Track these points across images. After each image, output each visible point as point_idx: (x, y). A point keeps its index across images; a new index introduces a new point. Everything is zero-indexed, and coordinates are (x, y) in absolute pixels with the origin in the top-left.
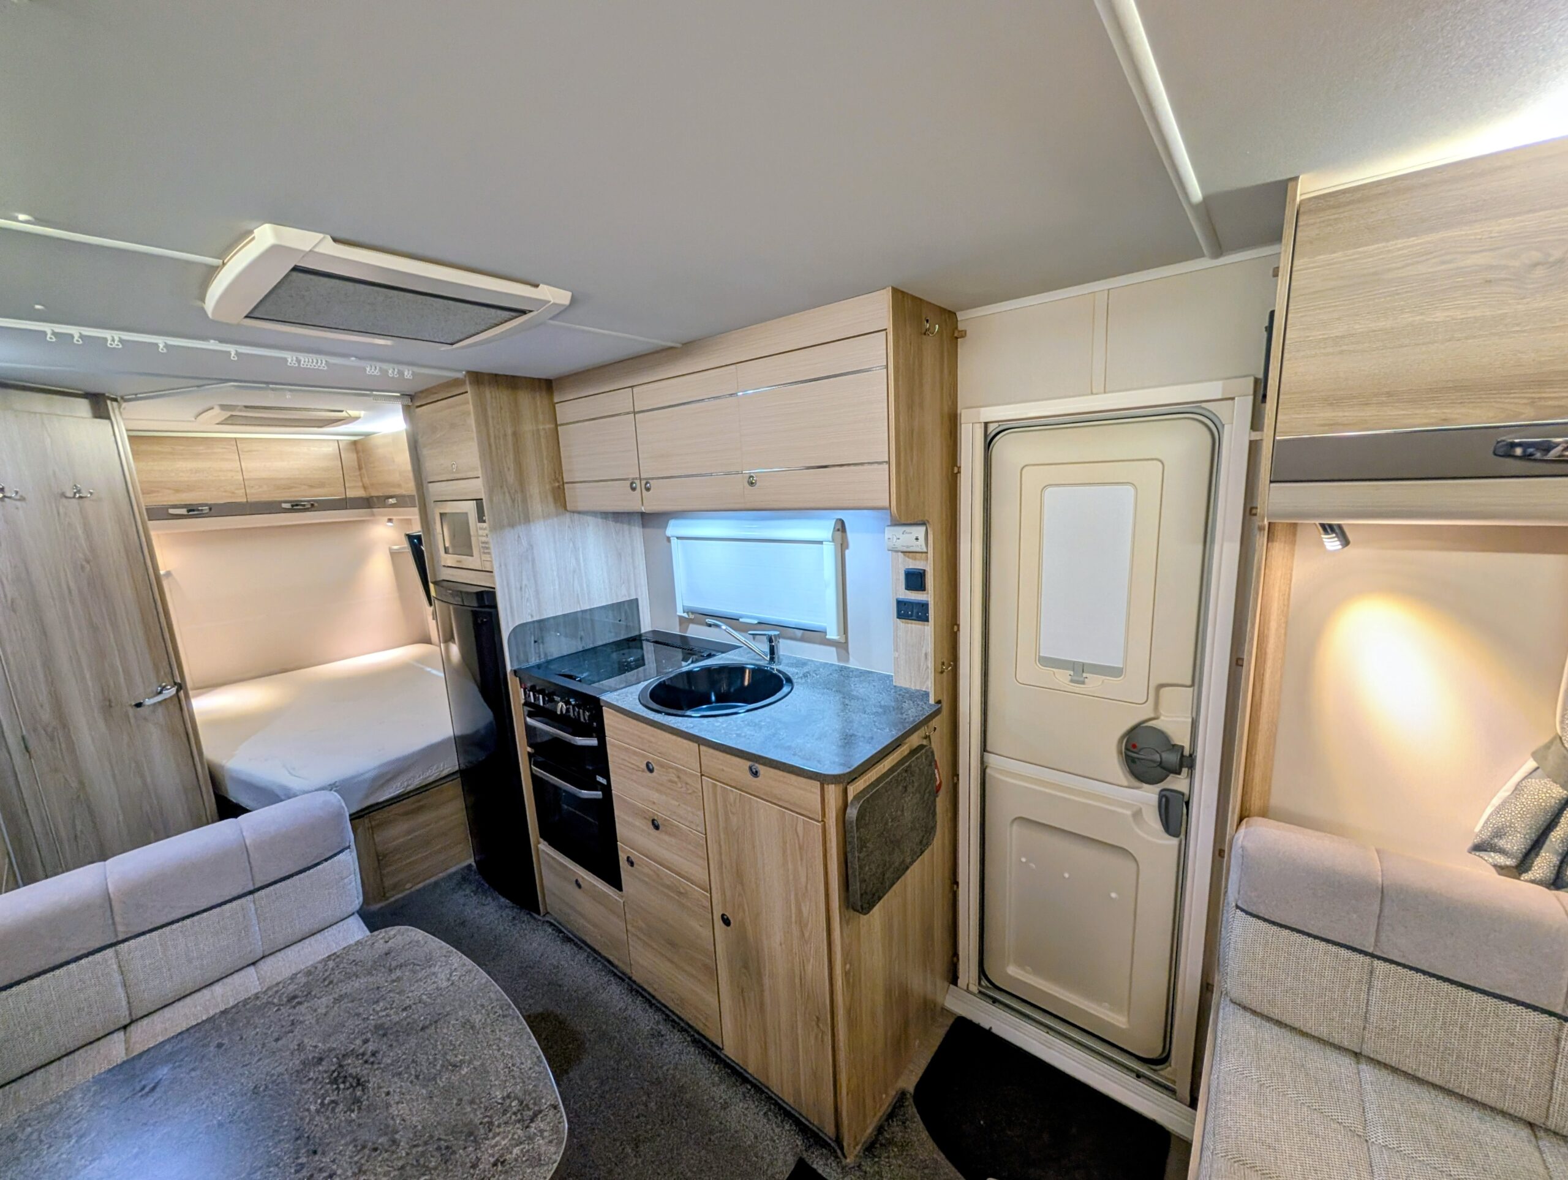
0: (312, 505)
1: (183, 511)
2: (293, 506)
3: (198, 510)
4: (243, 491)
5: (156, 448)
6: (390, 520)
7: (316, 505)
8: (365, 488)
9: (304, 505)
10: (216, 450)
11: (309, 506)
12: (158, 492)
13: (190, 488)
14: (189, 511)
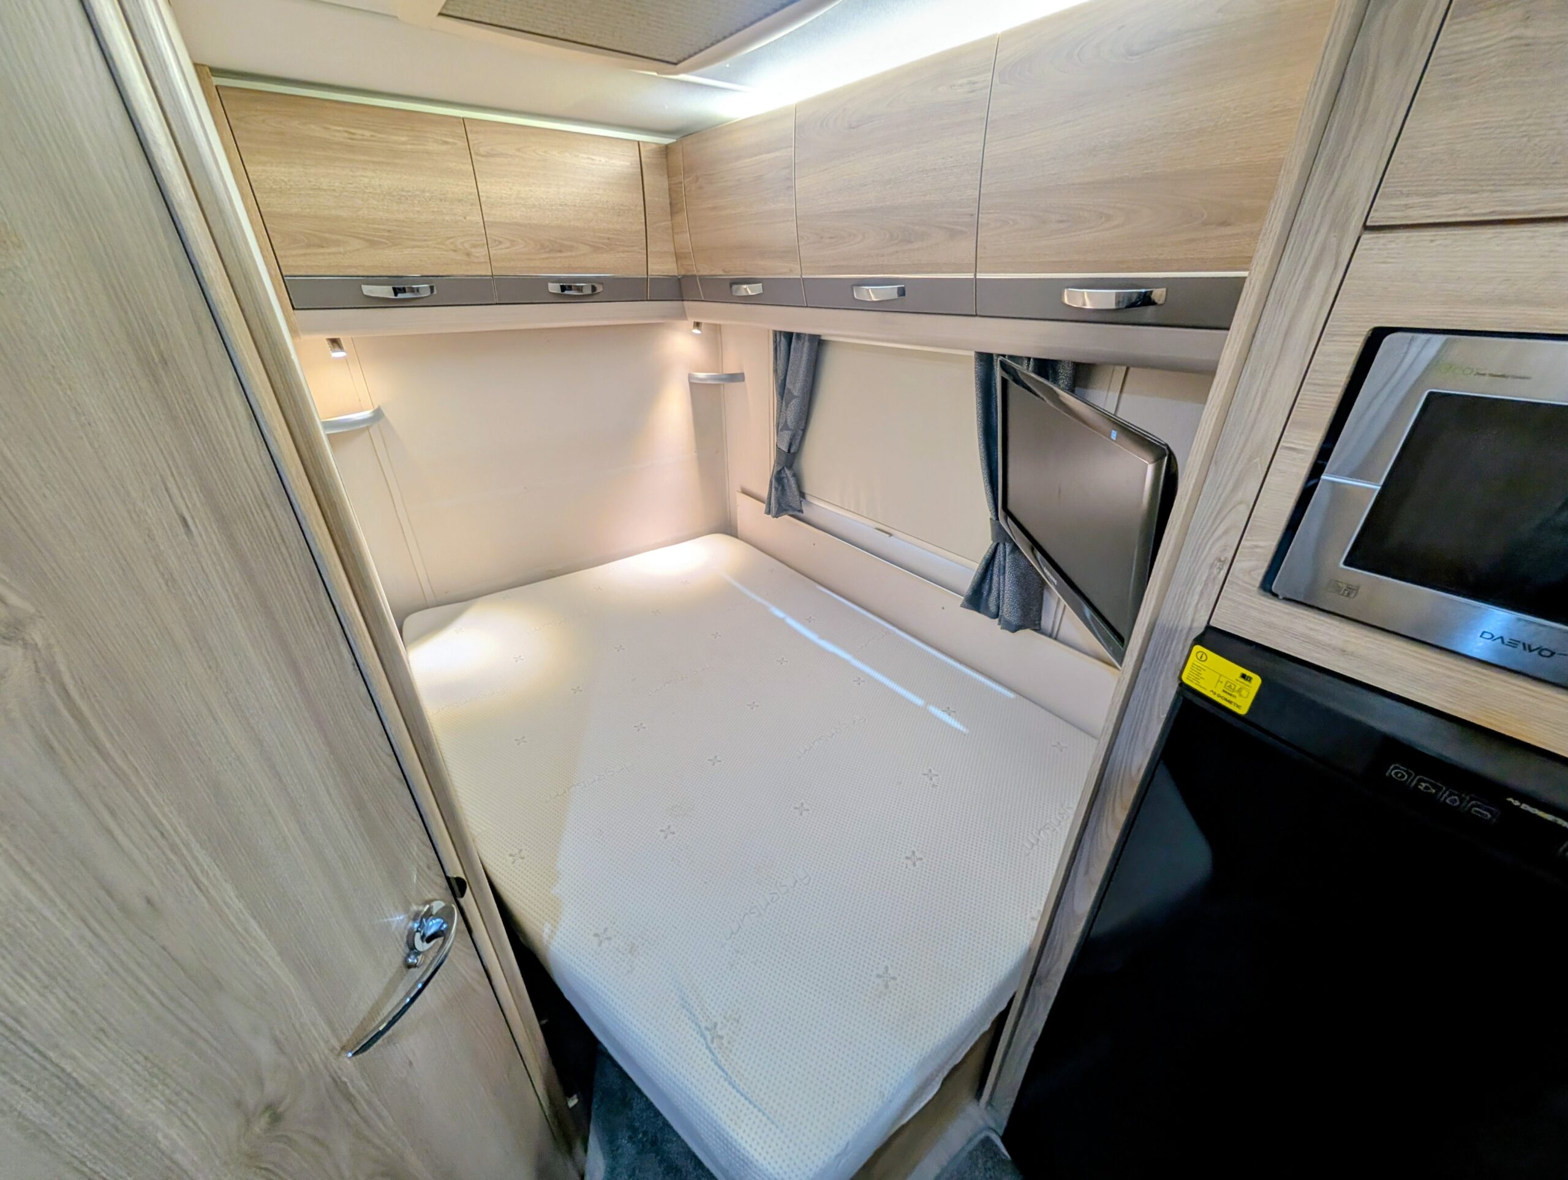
0: (594, 289)
1: (386, 292)
2: (563, 288)
3: (412, 290)
4: (484, 251)
5: (316, 130)
6: (697, 325)
7: (600, 289)
8: (678, 256)
9: (580, 289)
10: (432, 147)
11: (587, 291)
12: (337, 243)
13: (393, 237)
14: (396, 291)
